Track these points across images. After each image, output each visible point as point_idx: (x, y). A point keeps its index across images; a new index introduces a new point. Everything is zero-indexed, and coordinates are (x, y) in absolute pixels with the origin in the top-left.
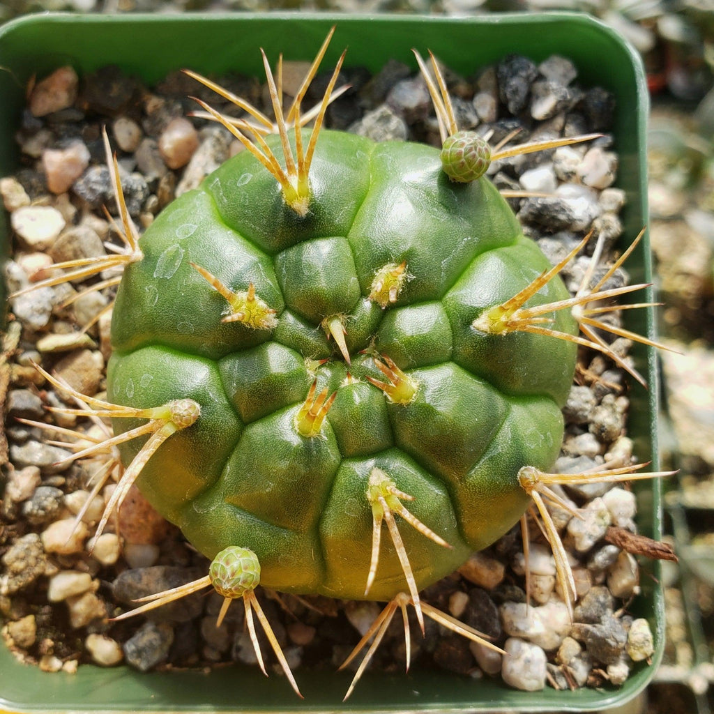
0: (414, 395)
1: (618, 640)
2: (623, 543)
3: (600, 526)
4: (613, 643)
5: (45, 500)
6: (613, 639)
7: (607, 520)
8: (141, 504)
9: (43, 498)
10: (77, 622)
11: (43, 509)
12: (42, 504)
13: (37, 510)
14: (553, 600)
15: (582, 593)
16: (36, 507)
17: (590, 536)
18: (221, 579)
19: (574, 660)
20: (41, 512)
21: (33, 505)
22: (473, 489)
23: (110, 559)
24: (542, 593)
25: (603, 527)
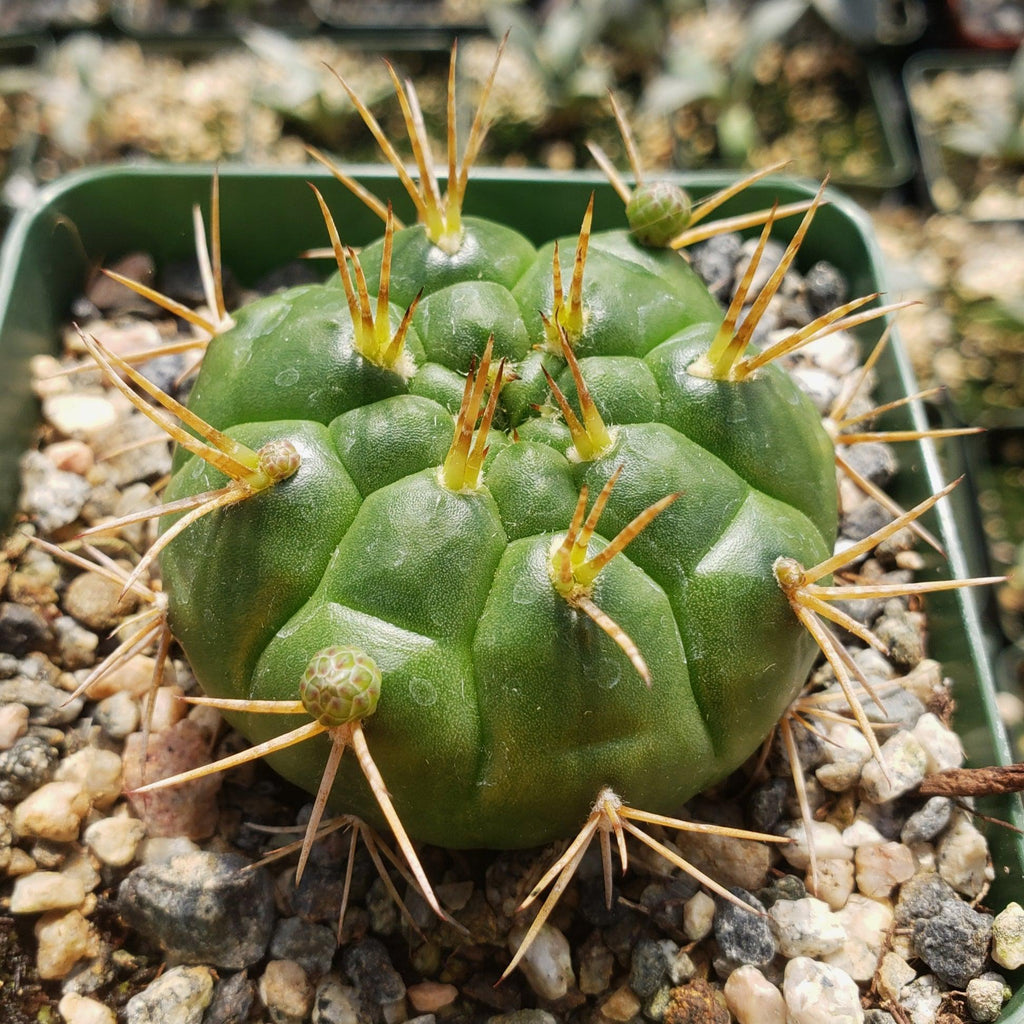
0: (611, 446)
1: (976, 924)
2: (954, 785)
3: (912, 766)
4: (969, 932)
5: (29, 749)
6: (966, 924)
7: (922, 757)
8: (181, 755)
9: (27, 747)
10: (48, 963)
11: (26, 764)
12: (23, 755)
13: (14, 764)
14: (855, 898)
15: (900, 881)
16: (13, 759)
17: (900, 775)
18: (319, 676)
19: (907, 991)
20: (19, 768)
21: (9, 758)
22: (707, 590)
23: (118, 855)
24: (836, 885)
25: (917, 768)
